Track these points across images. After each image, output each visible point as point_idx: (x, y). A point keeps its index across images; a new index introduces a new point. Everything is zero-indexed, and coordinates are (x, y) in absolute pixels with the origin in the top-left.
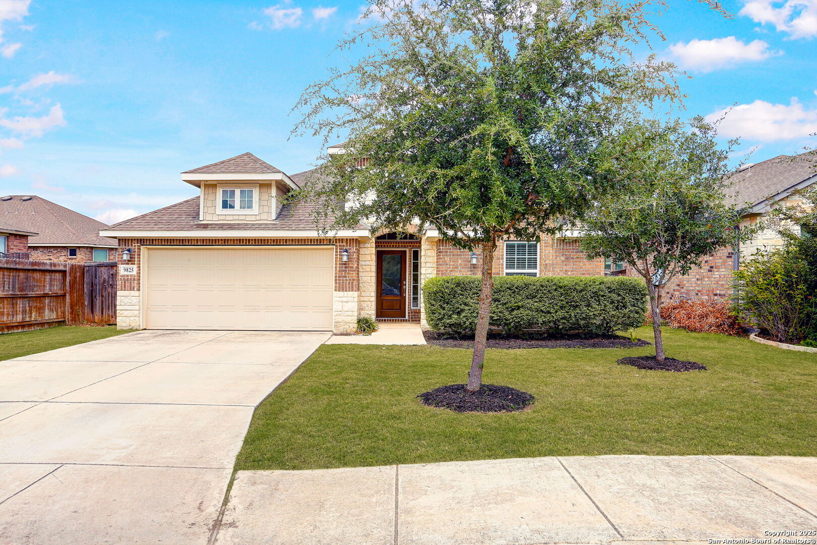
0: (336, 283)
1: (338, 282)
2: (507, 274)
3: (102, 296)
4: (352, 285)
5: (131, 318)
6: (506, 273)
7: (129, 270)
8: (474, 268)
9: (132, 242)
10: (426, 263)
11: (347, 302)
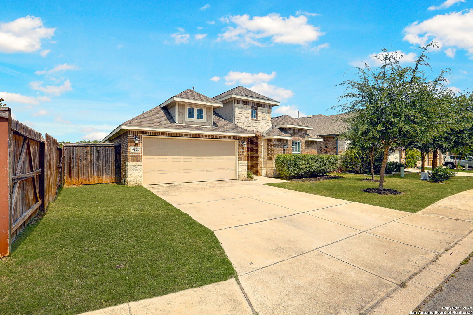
1: (240, 156)
2: (293, 153)
3: (78, 166)
4: (245, 158)
5: (138, 179)
7: (136, 150)
8: (284, 151)
9: (137, 133)
11: (243, 166)
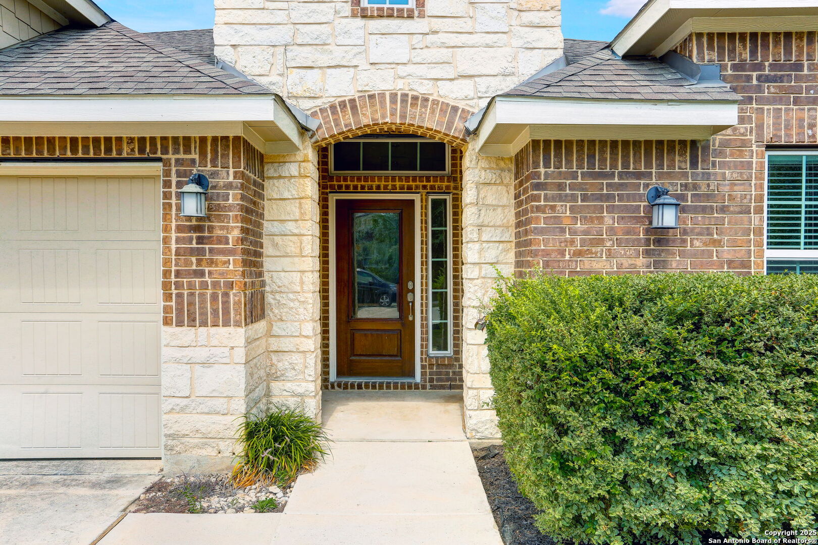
0: (168, 297)
1: (174, 292)
2: (774, 265)
4: (226, 303)
6: (769, 262)
8: (658, 242)
10: (480, 227)
11: (206, 364)
